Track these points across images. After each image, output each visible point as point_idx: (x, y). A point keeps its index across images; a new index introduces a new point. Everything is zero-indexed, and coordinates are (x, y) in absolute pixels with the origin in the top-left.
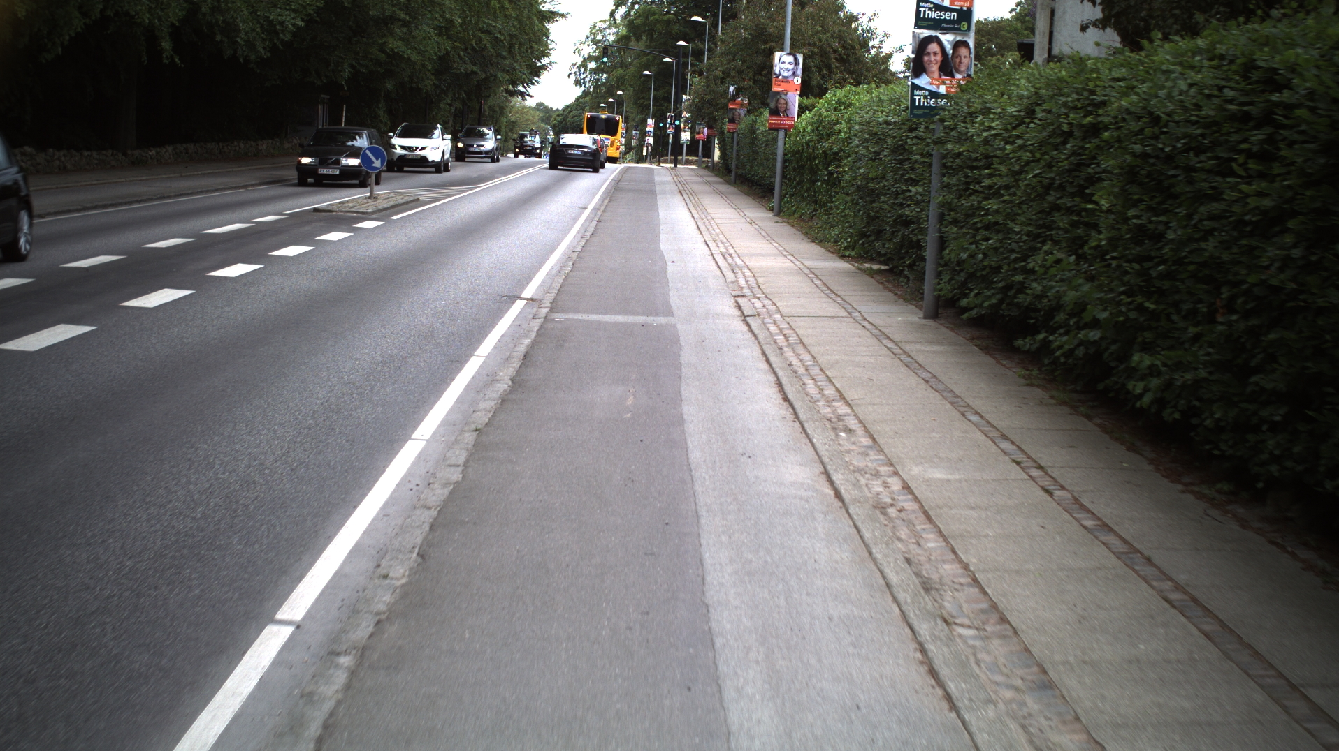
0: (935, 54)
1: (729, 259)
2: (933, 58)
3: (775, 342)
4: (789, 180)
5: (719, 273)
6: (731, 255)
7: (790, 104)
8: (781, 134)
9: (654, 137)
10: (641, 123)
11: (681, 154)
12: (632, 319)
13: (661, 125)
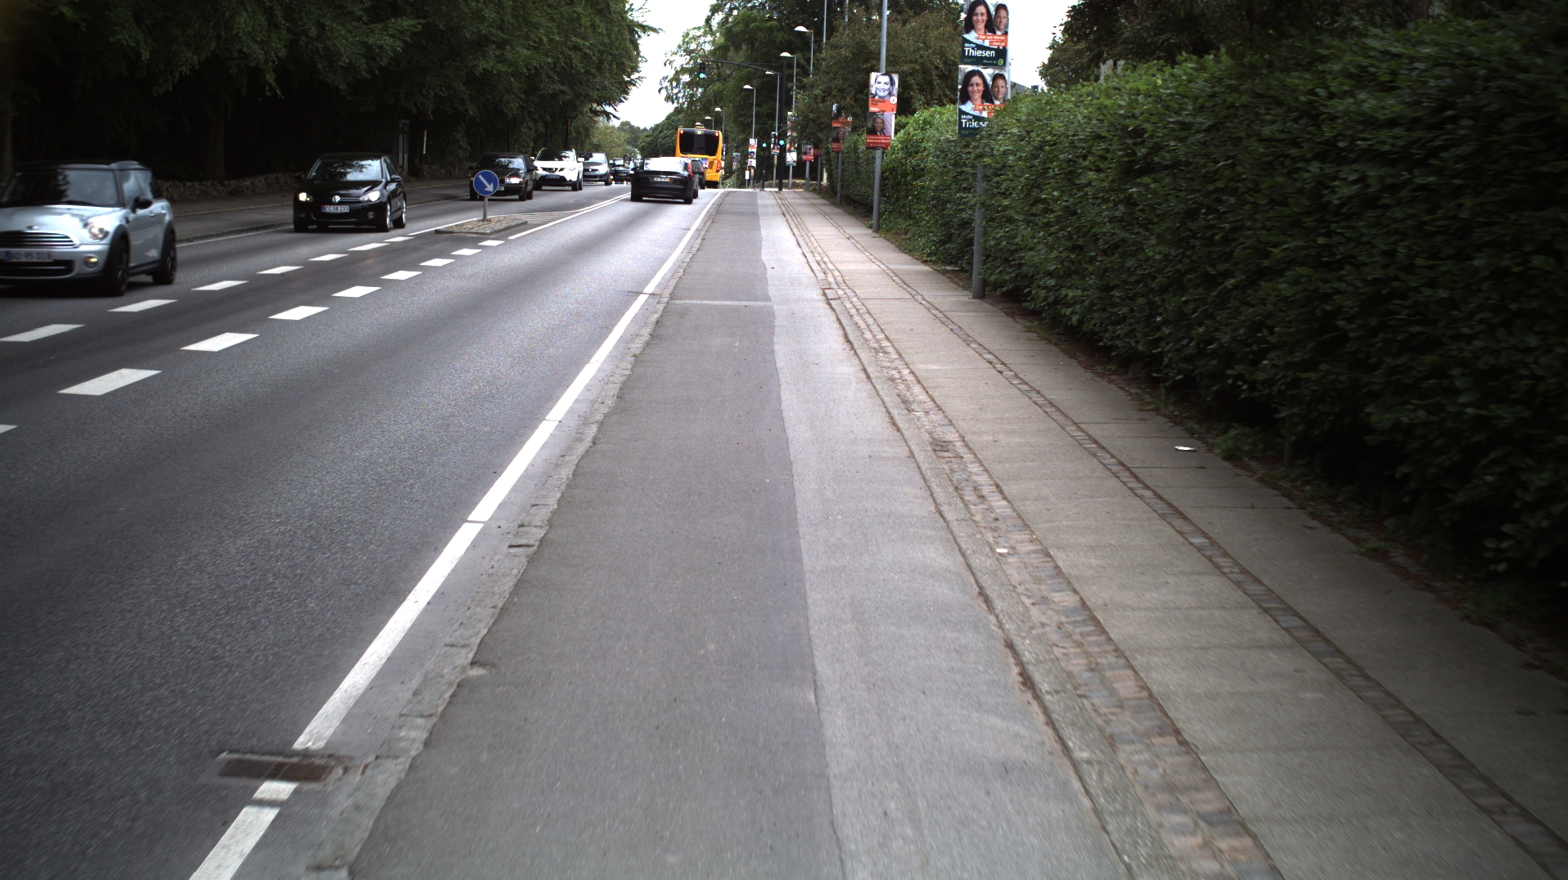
0: (978, 85)
1: (823, 266)
2: (976, 88)
3: (848, 313)
4: (887, 197)
5: (812, 275)
6: (825, 263)
7: (886, 123)
8: (878, 153)
9: (757, 158)
10: (743, 144)
11: (787, 178)
12: (736, 303)
13: (764, 145)
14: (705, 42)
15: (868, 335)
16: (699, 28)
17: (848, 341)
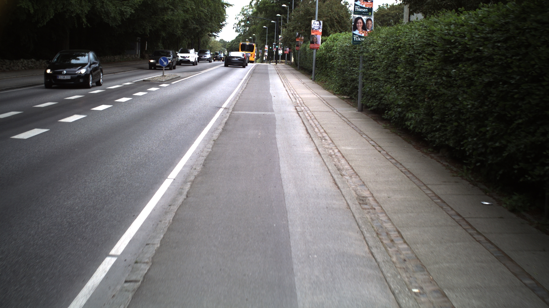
0: (360, 23)
1: (294, 96)
2: (360, 24)
3: (307, 118)
4: (318, 68)
5: (290, 99)
6: (295, 94)
7: (318, 39)
8: (315, 51)
9: (268, 52)
10: (263, 47)
11: (279, 59)
12: (260, 113)
13: (271, 48)
14: (249, 11)
15: (316, 130)
16: (248, 6)
17: (308, 133)
